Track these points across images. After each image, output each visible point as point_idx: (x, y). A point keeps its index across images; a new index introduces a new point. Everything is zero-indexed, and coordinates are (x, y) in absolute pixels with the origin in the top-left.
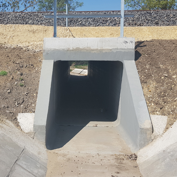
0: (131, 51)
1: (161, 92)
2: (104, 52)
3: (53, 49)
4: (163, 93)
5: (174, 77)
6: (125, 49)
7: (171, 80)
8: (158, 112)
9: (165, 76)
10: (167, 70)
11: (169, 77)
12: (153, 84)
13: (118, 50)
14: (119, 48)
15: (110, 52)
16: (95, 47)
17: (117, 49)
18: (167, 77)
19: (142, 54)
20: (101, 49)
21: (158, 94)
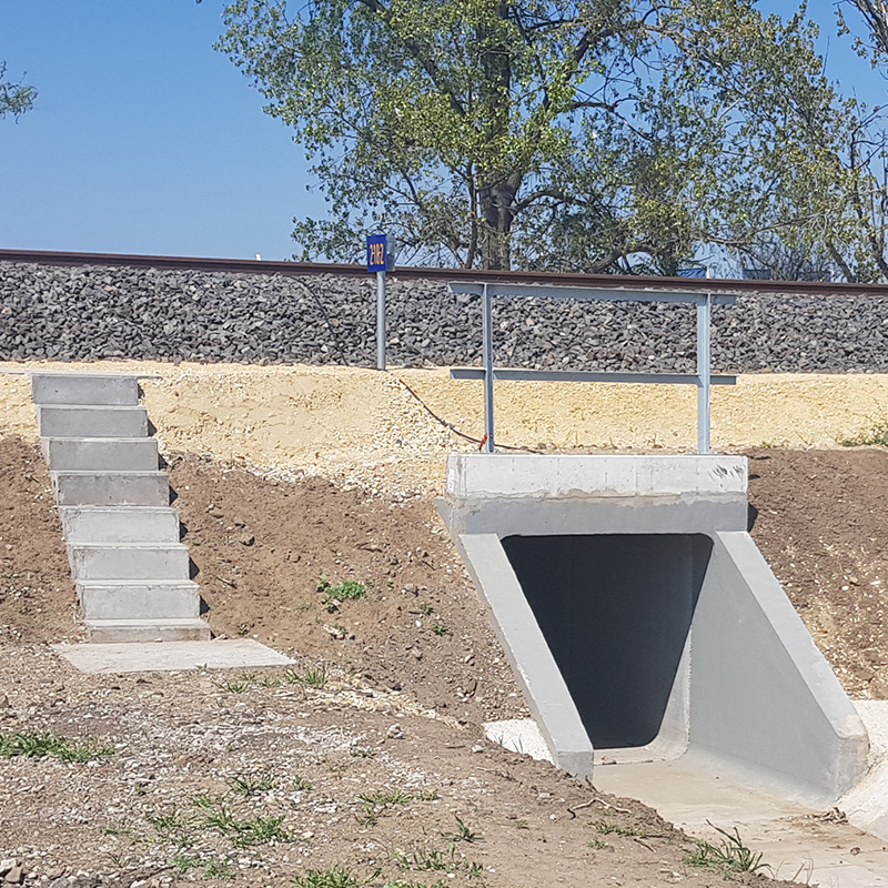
0: (737, 502)
1: (855, 634)
2: (657, 503)
3: (493, 496)
4: (860, 636)
5: (876, 583)
6: (720, 494)
7: (869, 594)
8: (864, 692)
9: (852, 583)
10: (848, 563)
11: (861, 586)
12: (826, 611)
13: (700, 498)
14: (702, 489)
15: (677, 505)
16: (629, 489)
17: (698, 494)
18: (855, 585)
19: (757, 507)
20: (649, 493)
21: (848, 641)
